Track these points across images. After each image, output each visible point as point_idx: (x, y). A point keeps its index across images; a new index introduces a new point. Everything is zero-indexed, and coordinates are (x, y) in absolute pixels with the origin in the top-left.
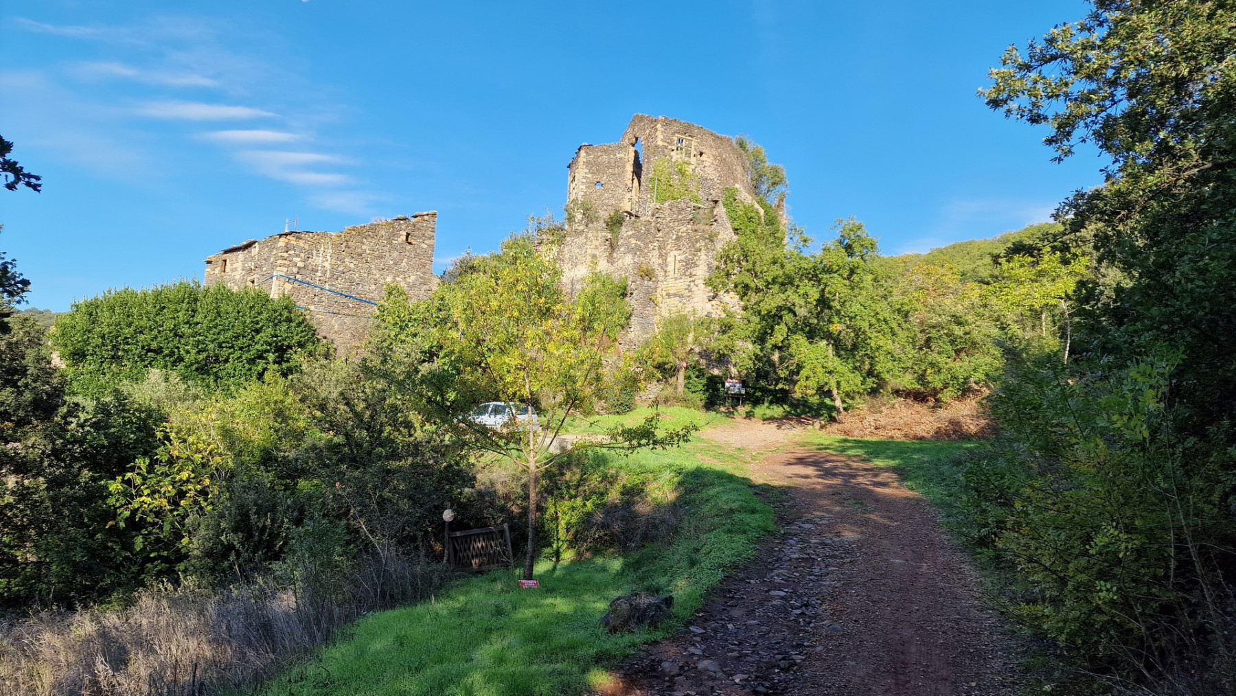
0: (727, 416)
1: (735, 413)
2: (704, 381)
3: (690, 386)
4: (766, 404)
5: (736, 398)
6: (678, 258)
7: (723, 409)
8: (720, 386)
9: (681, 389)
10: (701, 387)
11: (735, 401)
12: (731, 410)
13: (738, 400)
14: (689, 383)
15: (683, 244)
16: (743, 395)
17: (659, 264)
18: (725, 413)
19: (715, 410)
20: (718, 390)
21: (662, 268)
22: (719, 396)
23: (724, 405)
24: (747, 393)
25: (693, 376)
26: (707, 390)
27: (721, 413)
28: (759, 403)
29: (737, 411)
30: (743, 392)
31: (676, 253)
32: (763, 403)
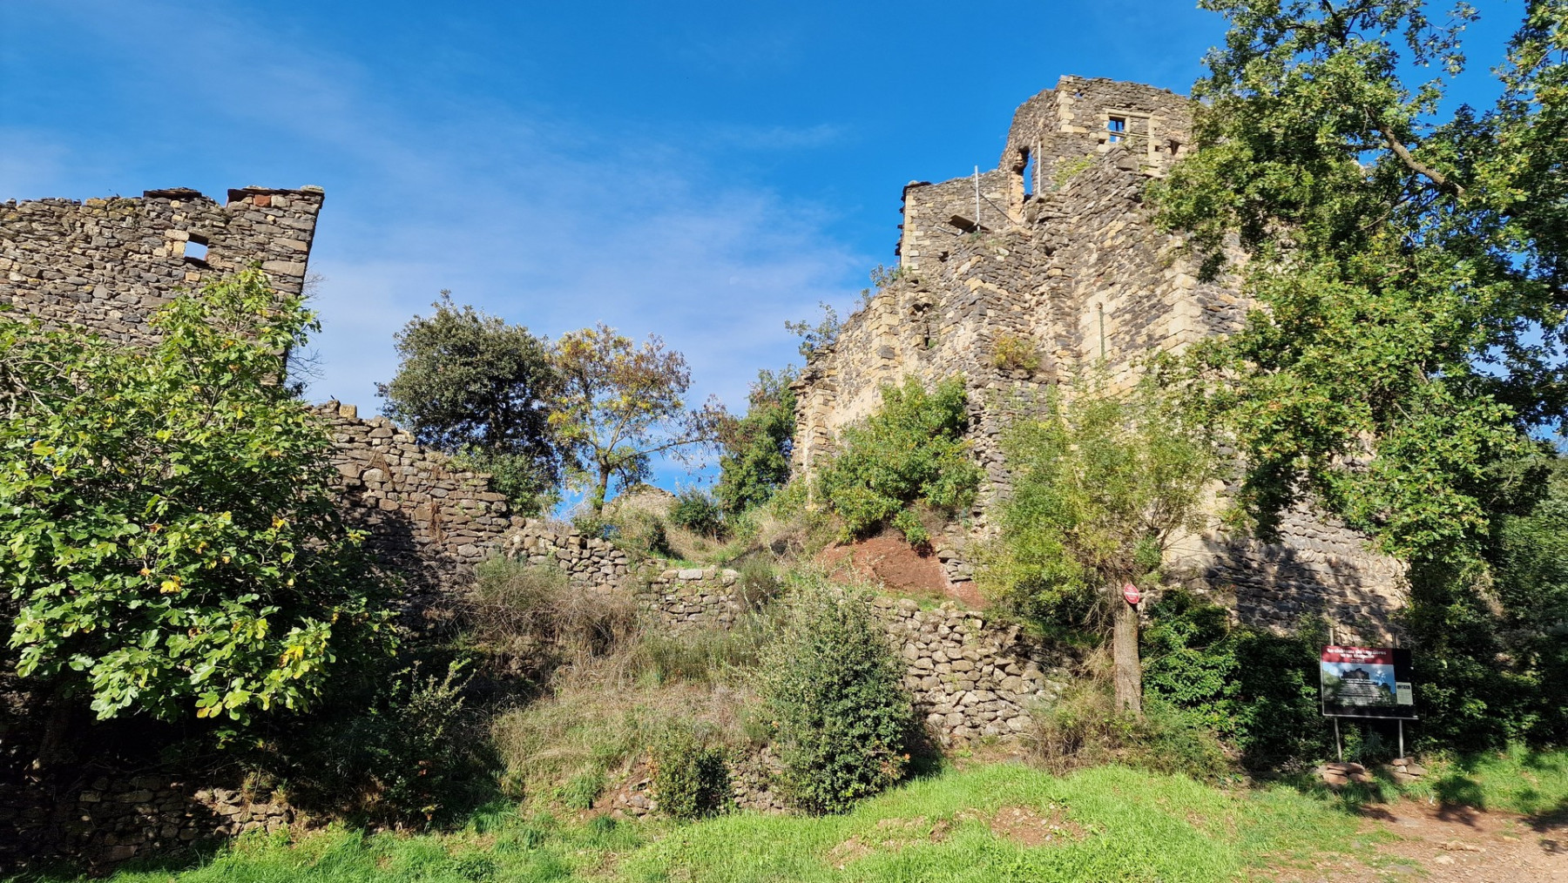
0: (1354, 810)
1: (1388, 791)
2: (1229, 659)
3: (1168, 679)
4: (1519, 750)
5: (1378, 725)
6: (1109, 308)
7: (1326, 773)
8: (1298, 677)
9: (1127, 691)
10: (1213, 682)
11: (1376, 737)
12: (1367, 777)
13: (1388, 732)
14: (1163, 668)
15: (1120, 266)
16: (1404, 710)
17: (1057, 337)
18: (1339, 790)
19: (1291, 780)
20: (1292, 694)
21: (1066, 347)
22: (1299, 719)
23: (1326, 753)
24: (1421, 702)
25: (1176, 640)
26: (1246, 696)
27: (1322, 789)
28: (1484, 746)
29: (1393, 780)
30: (1405, 697)
31: (1102, 296)
32: (1503, 746)
